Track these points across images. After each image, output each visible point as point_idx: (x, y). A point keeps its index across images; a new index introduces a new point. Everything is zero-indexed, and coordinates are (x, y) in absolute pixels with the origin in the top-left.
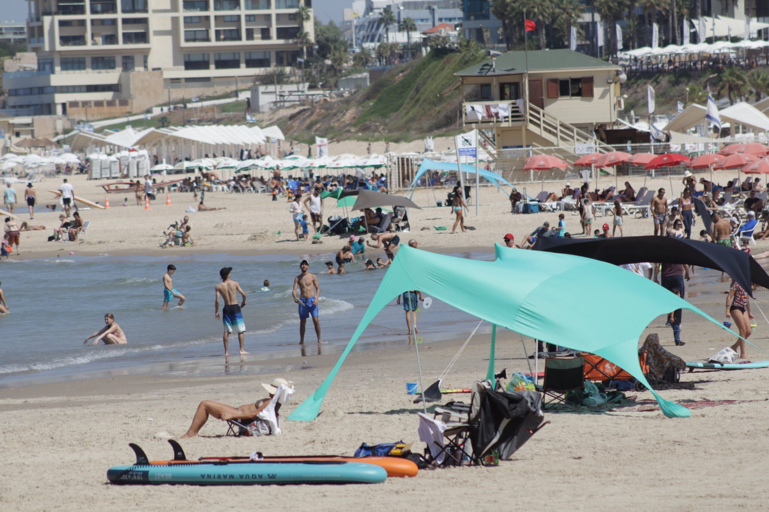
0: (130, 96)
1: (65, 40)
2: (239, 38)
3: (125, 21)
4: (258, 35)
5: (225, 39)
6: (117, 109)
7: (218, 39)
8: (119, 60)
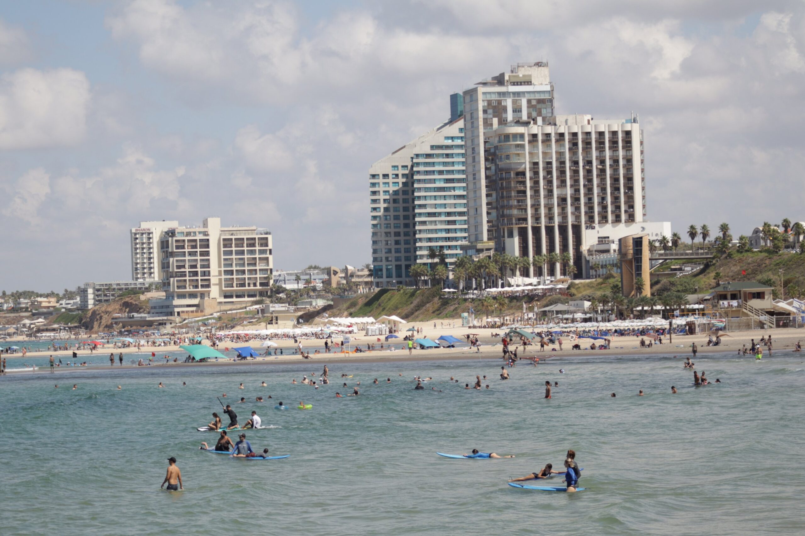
0: (204, 309)
1: (178, 287)
2: (245, 286)
3: (201, 280)
4: (252, 285)
5: (239, 287)
6: (199, 314)
7: (237, 287)
8: (199, 295)
